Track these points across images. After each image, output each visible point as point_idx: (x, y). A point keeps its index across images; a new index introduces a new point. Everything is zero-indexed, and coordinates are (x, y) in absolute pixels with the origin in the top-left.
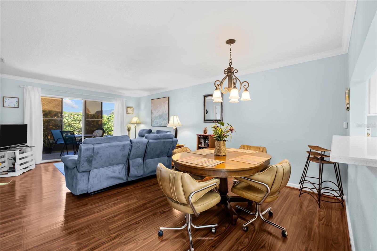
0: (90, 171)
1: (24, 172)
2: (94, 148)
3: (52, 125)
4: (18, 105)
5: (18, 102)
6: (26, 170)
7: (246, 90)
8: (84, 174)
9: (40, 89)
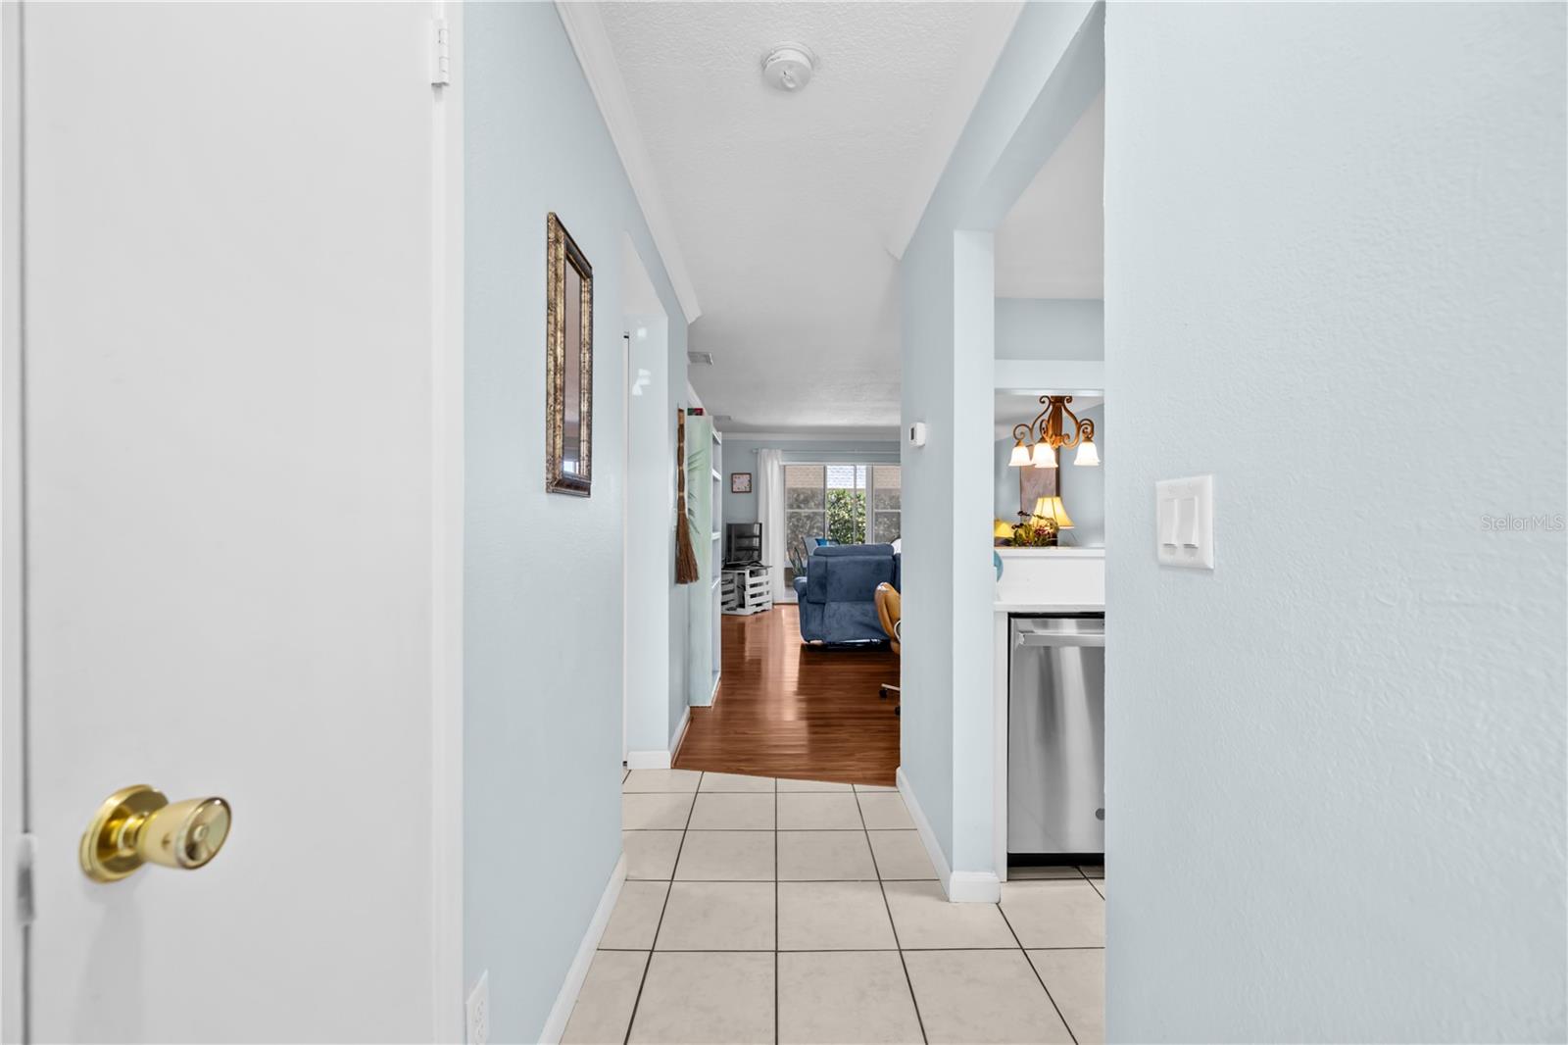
0: (824, 604)
1: (756, 613)
2: (826, 563)
3: (817, 527)
4: (750, 488)
5: (750, 481)
6: (759, 609)
7: (1088, 439)
8: (815, 606)
9: (779, 452)
